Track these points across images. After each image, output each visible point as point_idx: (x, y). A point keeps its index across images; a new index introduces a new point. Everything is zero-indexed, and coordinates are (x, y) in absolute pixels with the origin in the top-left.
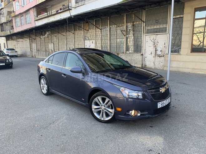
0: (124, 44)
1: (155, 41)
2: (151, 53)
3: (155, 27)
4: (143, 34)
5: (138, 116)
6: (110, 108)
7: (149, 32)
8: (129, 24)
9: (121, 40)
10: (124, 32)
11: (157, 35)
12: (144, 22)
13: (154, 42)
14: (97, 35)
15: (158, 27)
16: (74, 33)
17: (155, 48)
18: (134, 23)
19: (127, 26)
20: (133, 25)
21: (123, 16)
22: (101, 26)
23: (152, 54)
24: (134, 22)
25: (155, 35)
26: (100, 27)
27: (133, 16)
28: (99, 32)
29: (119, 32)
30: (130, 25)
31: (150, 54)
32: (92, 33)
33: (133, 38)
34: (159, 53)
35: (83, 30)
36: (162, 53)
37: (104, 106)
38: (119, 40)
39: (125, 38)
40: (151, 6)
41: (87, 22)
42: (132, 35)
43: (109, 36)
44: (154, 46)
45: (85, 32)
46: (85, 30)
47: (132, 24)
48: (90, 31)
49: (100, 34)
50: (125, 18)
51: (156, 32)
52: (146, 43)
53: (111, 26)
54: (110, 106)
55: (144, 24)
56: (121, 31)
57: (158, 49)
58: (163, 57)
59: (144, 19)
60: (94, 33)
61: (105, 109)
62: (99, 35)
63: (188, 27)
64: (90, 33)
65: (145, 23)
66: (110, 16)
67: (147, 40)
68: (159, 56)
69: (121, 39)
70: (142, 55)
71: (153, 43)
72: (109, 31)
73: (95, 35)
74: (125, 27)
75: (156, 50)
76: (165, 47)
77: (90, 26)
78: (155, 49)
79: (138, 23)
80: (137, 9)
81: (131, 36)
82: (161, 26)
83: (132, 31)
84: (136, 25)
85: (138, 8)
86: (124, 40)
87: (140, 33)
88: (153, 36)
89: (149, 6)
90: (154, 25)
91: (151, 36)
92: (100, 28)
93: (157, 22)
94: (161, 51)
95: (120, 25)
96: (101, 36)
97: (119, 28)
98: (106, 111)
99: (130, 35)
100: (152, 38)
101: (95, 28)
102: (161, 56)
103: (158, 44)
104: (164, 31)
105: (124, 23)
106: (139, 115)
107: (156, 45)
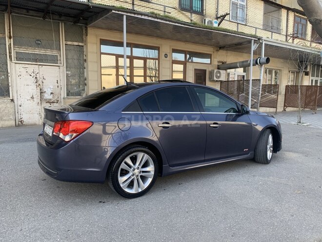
1: (38, 77)
2: (32, 98)
3: (37, 52)
4: (11, 61)
7: (20, 58)
11: (40, 66)
13: (36, 78)
17: (39, 88)
23: (35, 99)
25: (38, 66)
31: (29, 98)
34: (47, 96)
36: (53, 97)
44: (37, 84)
51: (41, 61)
52: (18, 79)
55: (9, 41)
57: (45, 90)
58: (57, 103)
63: (95, 62)
65: (12, 40)
67: (18, 73)
68: (50, 102)
70: (12, 100)
71: (33, 80)
75: (41, 92)
76: (58, 87)
78: (39, 91)
88: (32, 68)
91: (27, 66)
93: (38, 44)
94: (52, 93)
100: (30, 71)
102: (53, 102)
103: (44, 81)
104: (54, 60)
107: (40, 82)
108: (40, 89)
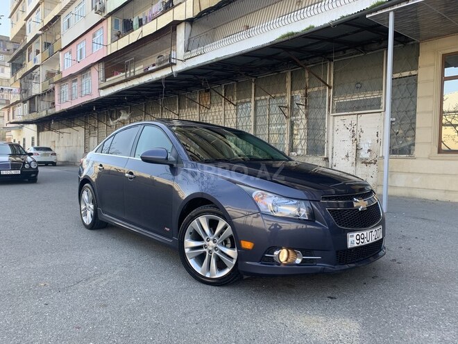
0: (286, 135)
1: (355, 129)
2: (347, 156)
3: (355, 98)
4: (329, 114)
5: (297, 265)
6: (229, 246)
7: (340, 109)
8: (297, 92)
9: (279, 127)
10: (286, 111)
11: (359, 116)
12: (330, 88)
13: (353, 131)
14: (227, 117)
15: (362, 97)
16: (178, 115)
17: (355, 144)
18: (308, 91)
19: (292, 97)
20: (306, 95)
21: (285, 75)
22: (235, 99)
23: (350, 158)
24: (309, 88)
25: (356, 116)
26: (233, 100)
27: (307, 75)
28: (233, 112)
29: (275, 109)
30: (299, 94)
31: (344, 157)
32: (217, 114)
33: (304, 121)
34: (364, 154)
35: (198, 108)
36: (371, 156)
37: (214, 241)
38: (274, 127)
39: (287, 122)
40: (345, 53)
41: (208, 91)
42: (304, 116)
43: (252, 118)
44: (354, 139)
45: (203, 111)
46: (202, 107)
47: (303, 91)
48: (213, 109)
49: (235, 116)
50: (289, 79)
51: (358, 109)
52: (335, 134)
53: (258, 98)
54: (229, 242)
55: (329, 92)
56: (279, 107)
57: (362, 146)
58: (375, 163)
59: (330, 80)
60: (221, 113)
61: (215, 248)
62: (231, 116)
63: (430, 96)
64: (213, 114)
65: (332, 90)
66: (256, 77)
67: (336, 127)
68: (366, 162)
69: (280, 124)
70: (327, 159)
71: (350, 134)
72: (253, 108)
73: (222, 117)
74: (288, 100)
75: (357, 149)
76: (377, 141)
77: (213, 98)
78: (355, 147)
79: (316, 89)
80: (315, 59)
81: (301, 119)
82: (369, 96)
83: (304, 107)
84: (314, 95)
85: (317, 59)
86: (287, 127)
87: (322, 110)
88: (350, 119)
89: (341, 53)
90: (353, 93)
91: (345, 117)
92: (235, 103)
93: (359, 88)
94: (369, 151)
95: (278, 95)
96: (235, 120)
97: (274, 101)
98: (217, 253)
99: (299, 117)
100: (348, 123)
101: (223, 104)
102: (370, 163)
103: (362, 134)
104: (375, 105)
105: (286, 90)
106: (298, 261)
107: (357, 137)
108: (357, 146)
